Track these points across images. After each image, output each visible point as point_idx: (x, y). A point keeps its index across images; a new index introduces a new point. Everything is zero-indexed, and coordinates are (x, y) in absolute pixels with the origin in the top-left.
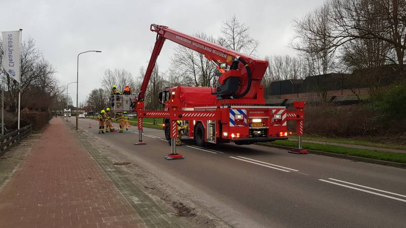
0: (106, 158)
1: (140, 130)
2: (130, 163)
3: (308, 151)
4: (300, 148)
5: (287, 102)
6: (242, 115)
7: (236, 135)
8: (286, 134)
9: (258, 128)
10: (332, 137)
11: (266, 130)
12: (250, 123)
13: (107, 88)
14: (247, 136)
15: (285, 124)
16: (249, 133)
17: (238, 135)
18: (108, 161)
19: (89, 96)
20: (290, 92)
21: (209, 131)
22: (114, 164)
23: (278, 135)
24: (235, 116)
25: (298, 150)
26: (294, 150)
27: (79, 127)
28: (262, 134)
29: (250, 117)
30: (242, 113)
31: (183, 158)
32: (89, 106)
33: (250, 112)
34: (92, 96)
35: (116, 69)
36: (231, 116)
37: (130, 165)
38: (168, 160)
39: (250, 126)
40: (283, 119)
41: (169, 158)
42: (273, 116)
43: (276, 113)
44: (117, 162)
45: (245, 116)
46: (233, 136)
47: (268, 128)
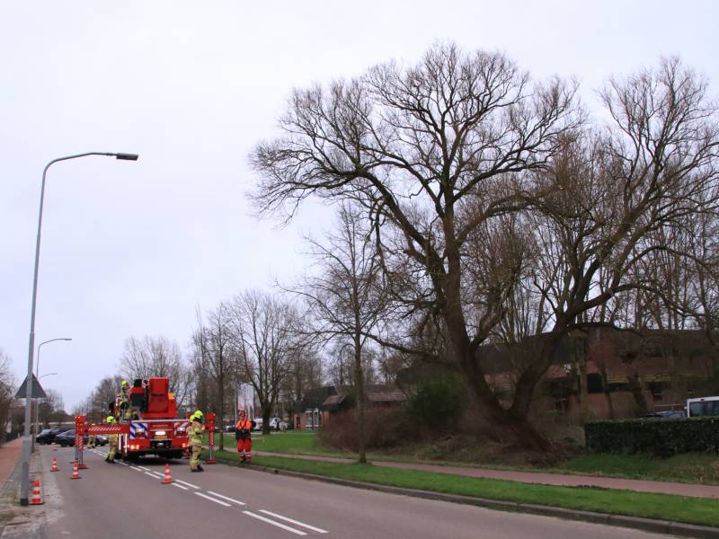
6: (143, 428)
7: (136, 446)
9: (161, 440)
11: (170, 442)
12: (153, 434)
13: (128, 377)
14: (148, 447)
16: (152, 444)
17: (138, 446)
24: (135, 430)
28: (165, 446)
29: (152, 430)
30: (142, 426)
33: (153, 426)
35: (146, 337)
36: (132, 430)
39: (152, 438)
42: (176, 428)
43: (179, 426)
45: (146, 429)
46: (132, 447)
47: (171, 439)
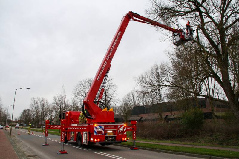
0: (23, 153)
1: (46, 136)
2: (37, 156)
3: (138, 148)
4: (134, 147)
5: (142, 119)
6: (101, 129)
7: (97, 140)
8: (126, 139)
9: (110, 136)
10: (160, 139)
11: (115, 137)
12: (106, 133)
13: (32, 109)
14: (104, 140)
15: (125, 133)
16: (105, 138)
17: (99, 139)
18: (24, 154)
19: (21, 113)
20: (144, 113)
21: (85, 137)
22: (28, 156)
23: (121, 140)
24: (97, 129)
25: (133, 147)
26: (132, 147)
27: (12, 134)
28: (113, 139)
29: (106, 130)
30: (101, 127)
31: (67, 153)
32: (20, 120)
33: (106, 127)
34: (23, 114)
36: (95, 130)
37: (36, 157)
38: (59, 154)
39: (106, 135)
40: (124, 131)
41: (59, 153)
42: (118, 129)
44: (29, 155)
45: (103, 129)
46: (96, 140)
47: (116, 135)
